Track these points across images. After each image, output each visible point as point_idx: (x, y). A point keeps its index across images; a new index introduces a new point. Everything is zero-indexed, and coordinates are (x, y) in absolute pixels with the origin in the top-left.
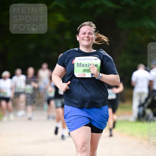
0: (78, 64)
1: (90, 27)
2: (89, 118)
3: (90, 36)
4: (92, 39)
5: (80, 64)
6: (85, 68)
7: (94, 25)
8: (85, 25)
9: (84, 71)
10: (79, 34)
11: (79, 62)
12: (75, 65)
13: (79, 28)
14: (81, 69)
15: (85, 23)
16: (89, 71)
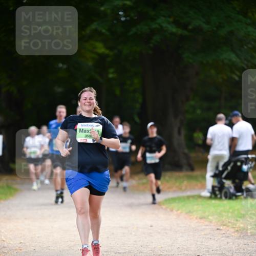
0: (80, 129)
1: (91, 93)
2: (89, 183)
3: (91, 101)
4: (93, 104)
5: (83, 130)
6: (87, 134)
7: (94, 91)
8: (86, 91)
9: (86, 136)
10: (81, 100)
11: (82, 128)
12: (78, 131)
13: (80, 94)
14: (84, 134)
15: (86, 89)
16: (90, 136)
